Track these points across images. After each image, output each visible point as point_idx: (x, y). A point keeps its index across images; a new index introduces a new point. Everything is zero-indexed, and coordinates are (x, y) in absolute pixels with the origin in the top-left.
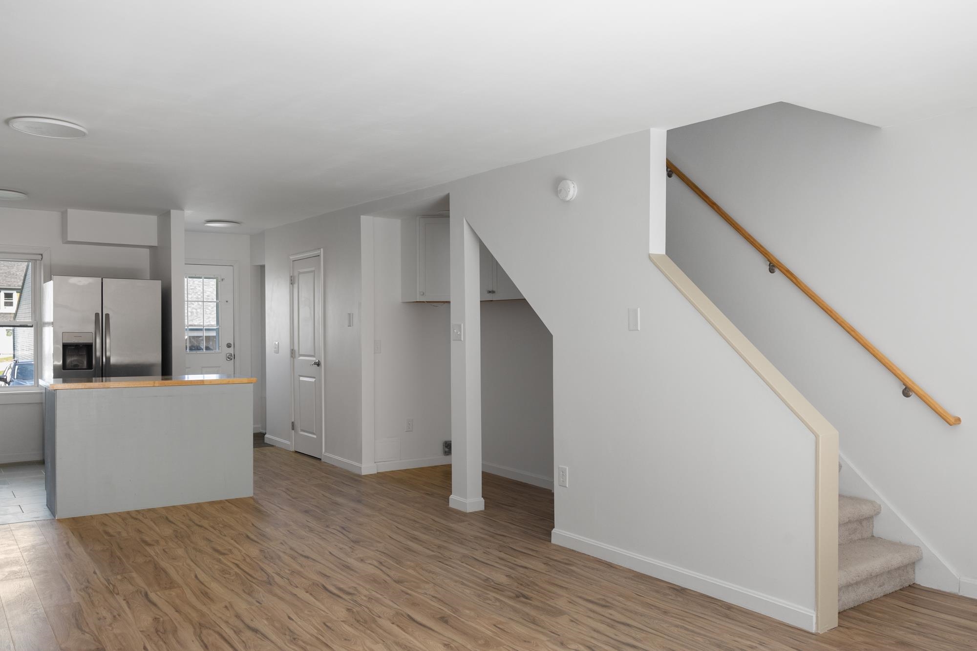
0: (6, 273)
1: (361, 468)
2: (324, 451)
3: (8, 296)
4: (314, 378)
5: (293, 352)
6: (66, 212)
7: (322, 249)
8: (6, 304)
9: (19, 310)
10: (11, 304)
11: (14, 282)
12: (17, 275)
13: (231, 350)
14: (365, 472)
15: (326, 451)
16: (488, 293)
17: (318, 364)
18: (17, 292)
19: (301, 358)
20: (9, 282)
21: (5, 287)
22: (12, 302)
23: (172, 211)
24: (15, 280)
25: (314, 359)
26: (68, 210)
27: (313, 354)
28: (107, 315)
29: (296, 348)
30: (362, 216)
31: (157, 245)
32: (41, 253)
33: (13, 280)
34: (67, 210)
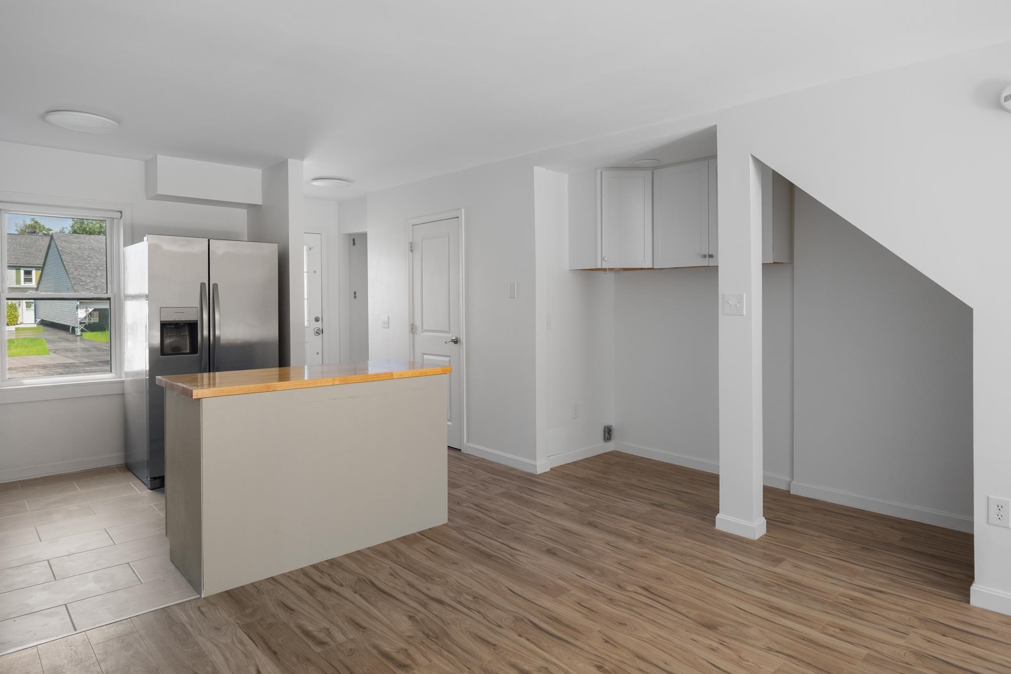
0: (25, 253)
1: (536, 466)
2: (465, 441)
3: (28, 273)
4: (450, 357)
5: (413, 329)
6: (155, 159)
7: (463, 209)
8: (26, 280)
9: (40, 285)
10: (30, 280)
11: (33, 261)
12: (35, 255)
13: (319, 325)
14: (539, 471)
15: (468, 441)
16: (702, 257)
17: (456, 342)
18: (36, 270)
19: (425, 334)
20: (28, 260)
21: (25, 265)
22: (31, 278)
23: (290, 160)
24: (34, 259)
25: (449, 335)
26: (158, 156)
27: (447, 329)
28: (215, 285)
29: (418, 323)
30: (535, 168)
31: (261, 204)
32: (120, 210)
33: (32, 259)
34: (156, 156)
